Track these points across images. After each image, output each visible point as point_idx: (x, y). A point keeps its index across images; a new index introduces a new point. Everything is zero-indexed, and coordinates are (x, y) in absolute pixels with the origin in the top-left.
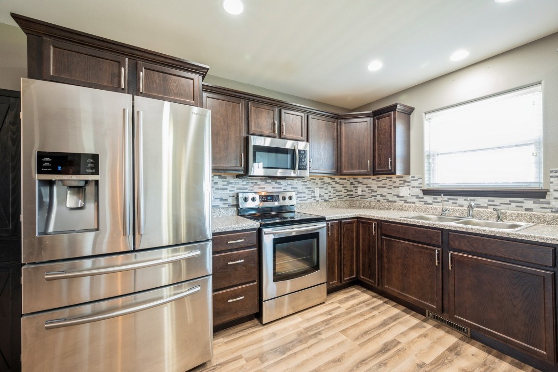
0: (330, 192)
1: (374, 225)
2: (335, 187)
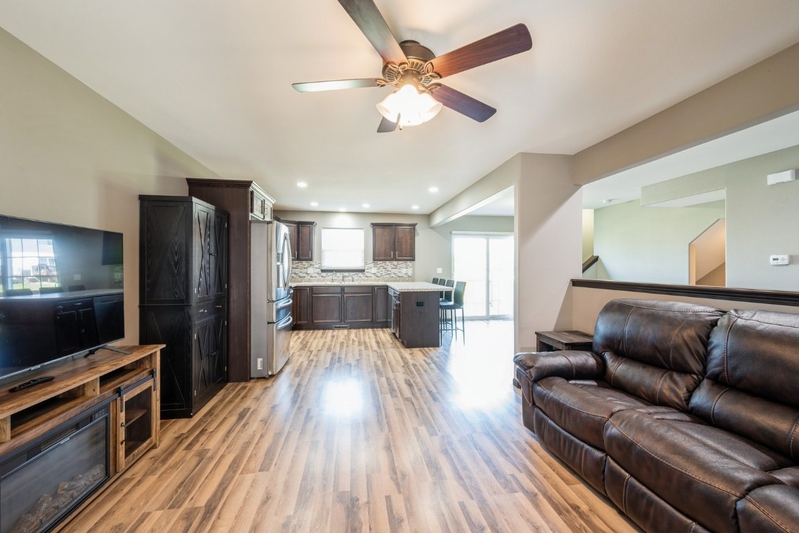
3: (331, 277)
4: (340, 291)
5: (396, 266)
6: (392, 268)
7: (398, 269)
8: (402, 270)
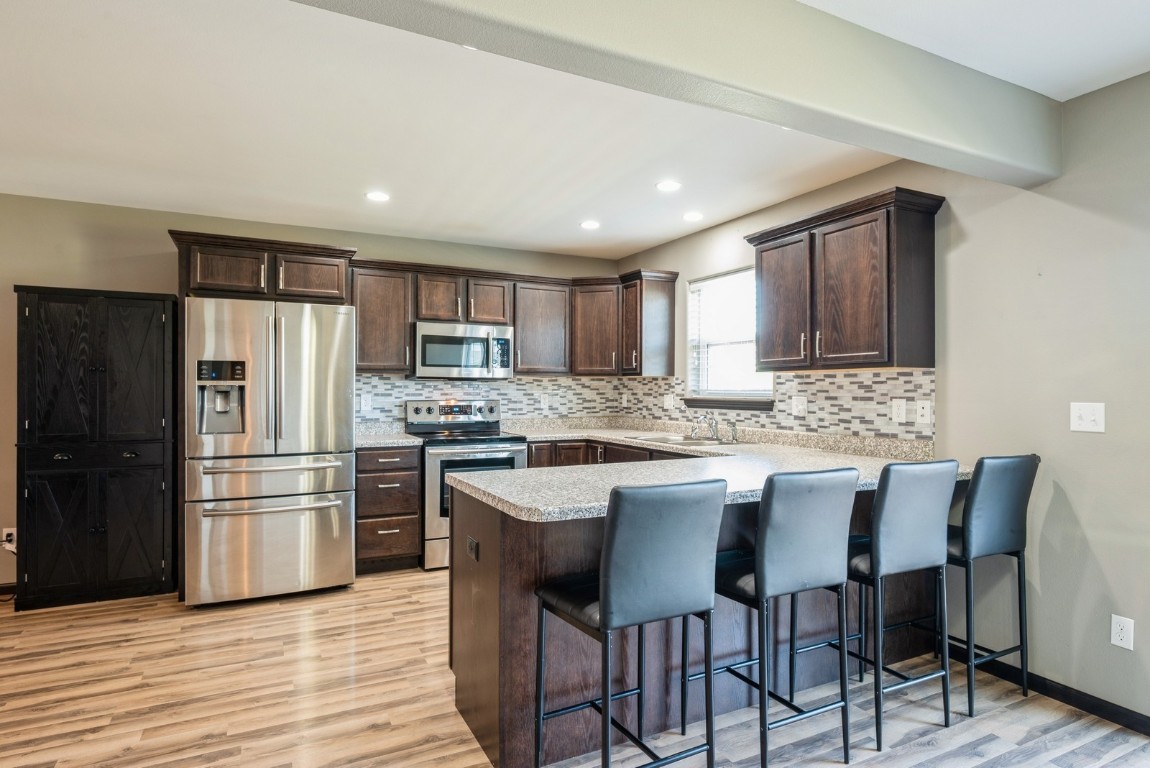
0: (570, 401)
1: (599, 450)
2: (581, 394)
5: (868, 388)
6: (855, 399)
7: (875, 403)
8: (891, 407)
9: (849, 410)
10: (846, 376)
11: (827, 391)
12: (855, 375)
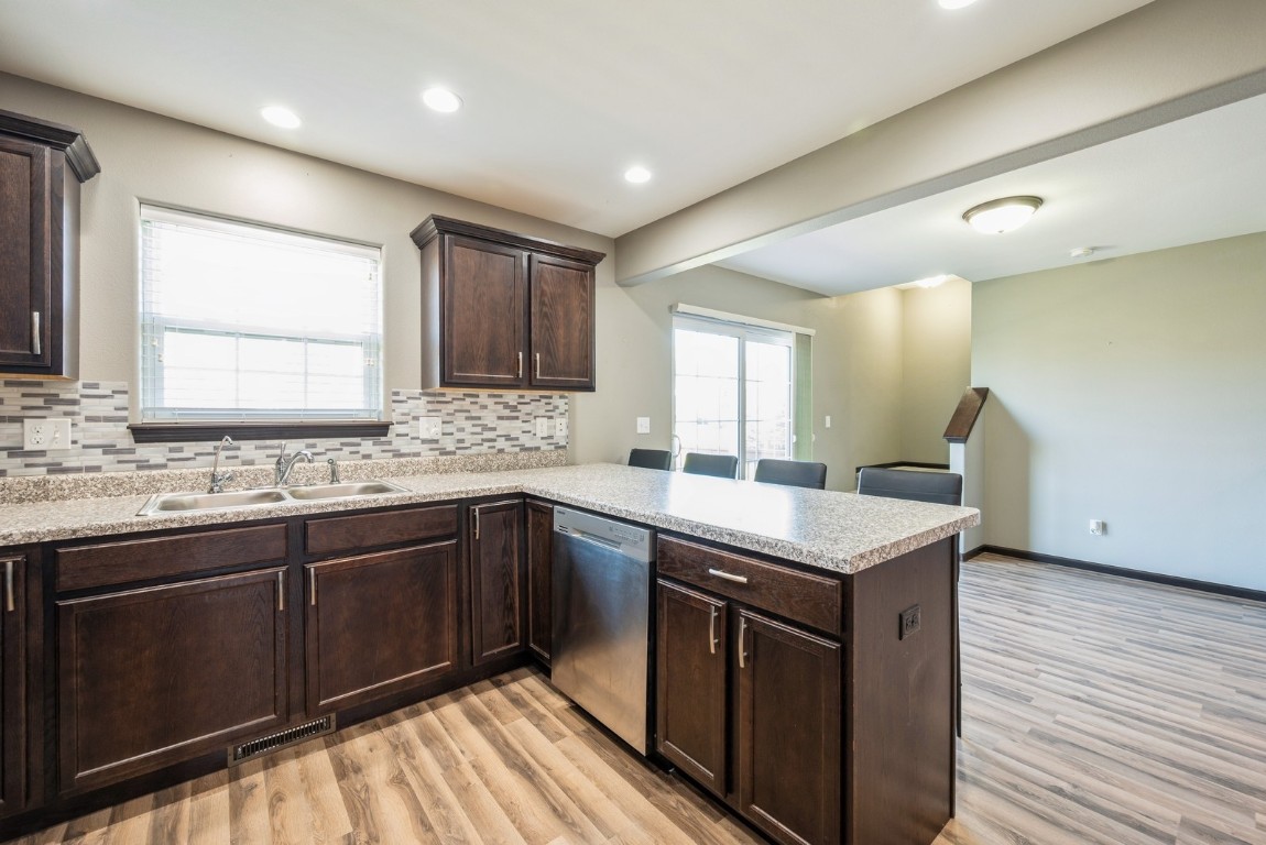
3: (201, 467)
4: (277, 547)
5: (514, 408)
6: (500, 418)
7: (520, 421)
8: (535, 424)
9: (494, 429)
10: (490, 396)
11: (469, 411)
12: (501, 396)
